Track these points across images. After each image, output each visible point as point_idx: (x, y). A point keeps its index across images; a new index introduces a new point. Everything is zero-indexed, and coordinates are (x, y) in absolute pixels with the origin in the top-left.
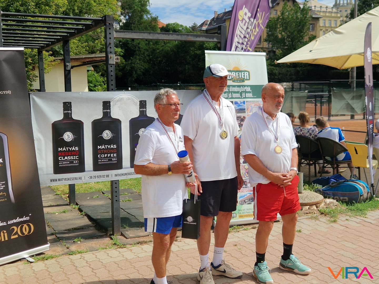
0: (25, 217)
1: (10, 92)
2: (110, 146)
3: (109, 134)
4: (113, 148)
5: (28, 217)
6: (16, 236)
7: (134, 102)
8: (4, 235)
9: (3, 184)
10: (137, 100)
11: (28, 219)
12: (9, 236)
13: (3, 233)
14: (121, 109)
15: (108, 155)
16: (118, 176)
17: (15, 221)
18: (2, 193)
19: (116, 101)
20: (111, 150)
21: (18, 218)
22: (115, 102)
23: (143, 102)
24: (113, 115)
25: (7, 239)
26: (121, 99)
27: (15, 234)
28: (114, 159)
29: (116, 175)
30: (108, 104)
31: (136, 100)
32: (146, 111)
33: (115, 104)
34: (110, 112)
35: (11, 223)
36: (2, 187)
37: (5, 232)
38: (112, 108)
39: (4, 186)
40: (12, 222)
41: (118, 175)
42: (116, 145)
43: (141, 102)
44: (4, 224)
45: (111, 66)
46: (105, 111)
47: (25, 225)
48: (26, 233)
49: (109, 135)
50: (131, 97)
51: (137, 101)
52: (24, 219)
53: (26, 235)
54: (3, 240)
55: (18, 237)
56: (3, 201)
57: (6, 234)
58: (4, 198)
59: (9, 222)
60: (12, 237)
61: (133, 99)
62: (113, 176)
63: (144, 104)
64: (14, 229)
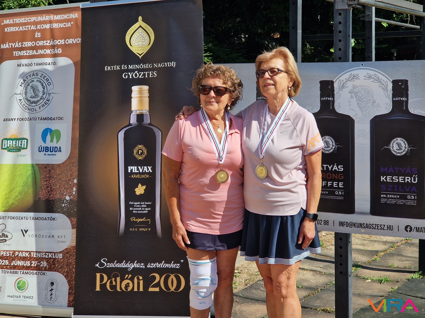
0: (174, 263)
1: (174, 63)
2: (332, 166)
3: (331, 143)
4: (337, 170)
5: (179, 265)
6: (157, 289)
7: (381, 83)
8: (138, 284)
9: (148, 206)
10: (387, 79)
11: (177, 267)
12: (146, 287)
13: (138, 279)
14: (354, 96)
15: (329, 182)
16: (345, 225)
17: (158, 265)
18: (145, 219)
19: (345, 81)
20: (333, 174)
21: (164, 261)
22: (342, 84)
23: (400, 84)
24: (338, 108)
25: (141, 289)
26: (354, 77)
27: (154, 286)
28: (339, 191)
29: (342, 224)
30: (329, 87)
31: (385, 79)
32: (407, 102)
33: (343, 87)
34: (333, 102)
35: (151, 267)
36: (147, 209)
37: (141, 278)
38: (337, 93)
39: (149, 209)
40: (154, 265)
41: (345, 223)
42: (342, 166)
43: (395, 82)
44: (141, 267)
45: (340, 14)
46: (324, 99)
47: (172, 276)
48: (172, 289)
49: (331, 146)
50: (373, 73)
51: (388, 81)
52: (172, 265)
53: (172, 291)
54: (136, 289)
55: (159, 291)
56: (145, 230)
57: (141, 282)
58: (148, 228)
59: (150, 264)
60: (151, 289)
61: (378, 78)
62: (337, 224)
63: (403, 87)
64: (154, 278)
